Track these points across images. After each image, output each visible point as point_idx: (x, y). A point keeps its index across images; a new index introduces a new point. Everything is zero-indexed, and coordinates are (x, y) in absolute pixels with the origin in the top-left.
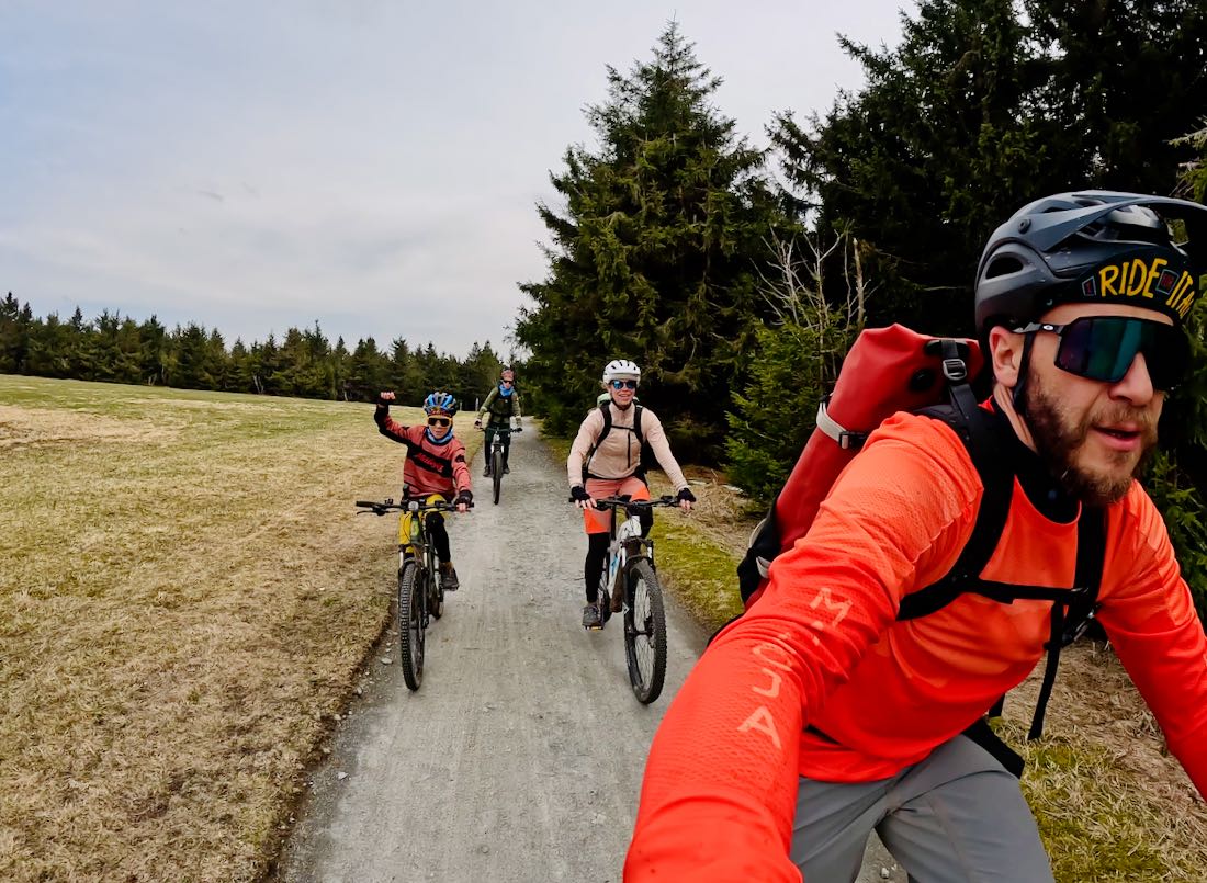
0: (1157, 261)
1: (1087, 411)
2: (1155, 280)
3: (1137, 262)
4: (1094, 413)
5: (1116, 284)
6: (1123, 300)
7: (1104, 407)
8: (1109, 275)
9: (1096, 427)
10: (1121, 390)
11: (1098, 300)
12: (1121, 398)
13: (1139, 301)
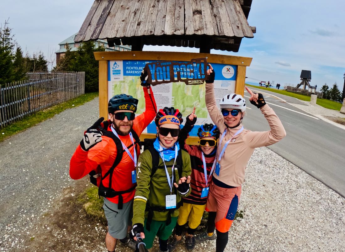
0: (126, 105)
1: (119, 124)
2: (127, 107)
3: (124, 105)
4: (120, 124)
5: (122, 108)
6: (123, 110)
7: (122, 123)
8: (120, 107)
9: (121, 125)
10: (123, 121)
11: (120, 110)
12: (124, 122)
13: (125, 109)
